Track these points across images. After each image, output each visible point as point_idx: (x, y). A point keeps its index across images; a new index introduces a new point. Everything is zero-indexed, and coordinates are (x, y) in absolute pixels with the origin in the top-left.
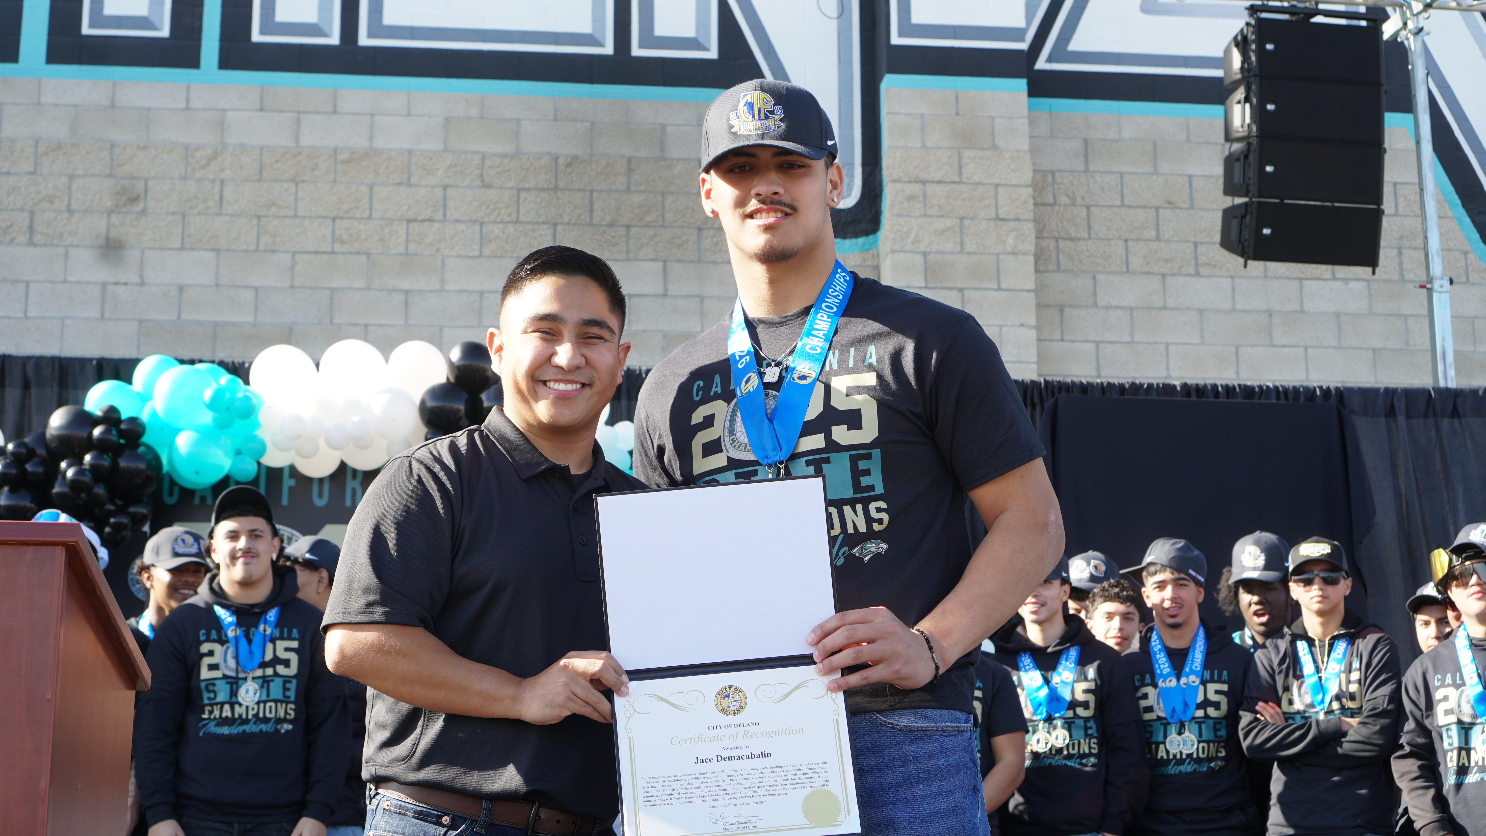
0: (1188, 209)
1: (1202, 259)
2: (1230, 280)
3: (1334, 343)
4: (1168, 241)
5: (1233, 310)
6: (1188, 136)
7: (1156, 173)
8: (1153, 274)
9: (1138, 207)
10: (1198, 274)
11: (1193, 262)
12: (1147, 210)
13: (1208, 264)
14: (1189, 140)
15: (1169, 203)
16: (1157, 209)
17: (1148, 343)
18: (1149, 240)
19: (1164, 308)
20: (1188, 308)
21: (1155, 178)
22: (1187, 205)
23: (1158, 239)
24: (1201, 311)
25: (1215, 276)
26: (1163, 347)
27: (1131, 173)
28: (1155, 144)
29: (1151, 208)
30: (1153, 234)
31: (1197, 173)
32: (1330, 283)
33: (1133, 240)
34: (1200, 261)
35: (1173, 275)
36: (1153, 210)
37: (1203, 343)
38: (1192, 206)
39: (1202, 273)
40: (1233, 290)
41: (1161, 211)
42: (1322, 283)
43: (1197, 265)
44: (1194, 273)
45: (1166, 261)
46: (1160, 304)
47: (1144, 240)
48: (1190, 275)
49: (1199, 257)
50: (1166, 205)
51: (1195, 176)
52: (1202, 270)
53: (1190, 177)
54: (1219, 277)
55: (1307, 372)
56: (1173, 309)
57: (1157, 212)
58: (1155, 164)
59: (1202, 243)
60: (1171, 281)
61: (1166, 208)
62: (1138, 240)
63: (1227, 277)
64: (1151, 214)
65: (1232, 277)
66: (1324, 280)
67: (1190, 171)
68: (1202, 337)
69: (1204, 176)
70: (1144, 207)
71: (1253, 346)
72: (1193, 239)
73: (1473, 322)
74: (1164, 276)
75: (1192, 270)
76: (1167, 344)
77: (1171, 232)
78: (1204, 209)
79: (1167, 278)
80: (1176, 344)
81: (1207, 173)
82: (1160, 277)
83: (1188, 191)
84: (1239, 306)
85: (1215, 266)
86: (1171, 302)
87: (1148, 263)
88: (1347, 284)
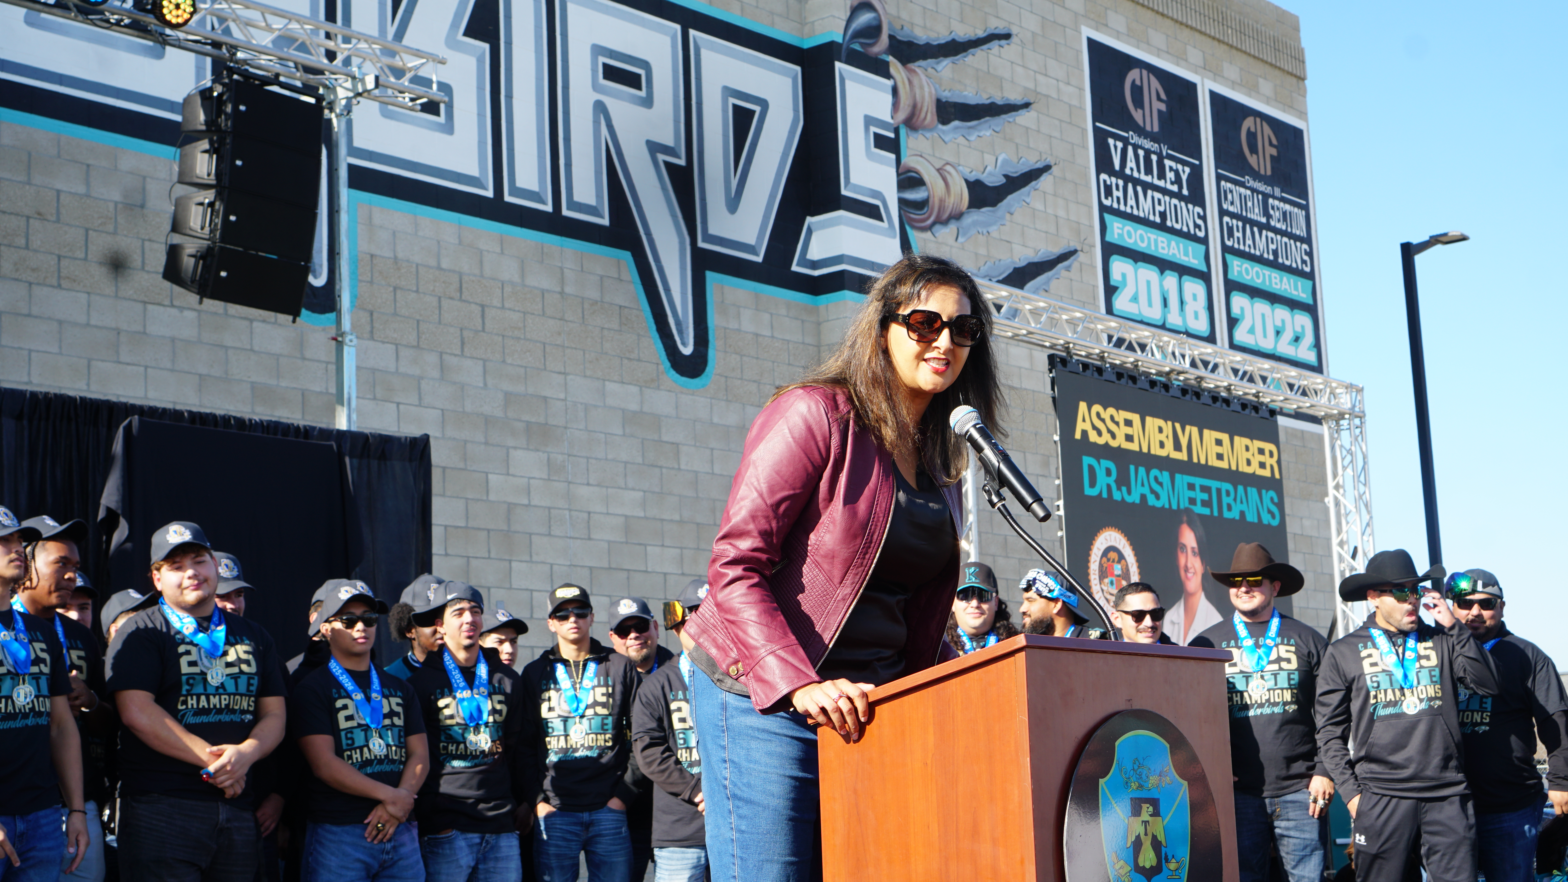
0: (54, 222)
1: (64, 273)
2: (86, 296)
3: (169, 365)
4: (36, 251)
5: (88, 325)
6: (59, 152)
7: (29, 183)
8: (21, 281)
9: (11, 213)
10: (59, 286)
11: (56, 275)
12: (19, 218)
13: (68, 278)
14: (59, 156)
15: (39, 214)
16: (28, 218)
17: (13, 348)
18: (19, 247)
19: (29, 315)
20: (50, 318)
21: (27, 187)
22: (54, 218)
23: (27, 247)
24: (60, 322)
25: (74, 291)
26: (26, 353)
27: (7, 180)
28: (30, 155)
29: (22, 216)
30: (23, 242)
31: (65, 189)
32: (168, 309)
33: (5, 245)
34: (62, 274)
35: (38, 284)
36: (24, 218)
37: (61, 354)
38: (58, 221)
39: (63, 286)
40: (89, 306)
41: (31, 221)
42: (162, 309)
43: (59, 277)
44: (56, 284)
45: (33, 270)
46: (25, 311)
47: (15, 247)
48: (53, 286)
49: (62, 270)
50: (36, 216)
51: (62, 191)
52: (64, 284)
53: (59, 192)
54: (77, 291)
55: (146, 391)
56: (36, 317)
57: (28, 221)
58: (29, 174)
59: (65, 257)
60: (36, 290)
61: (36, 218)
62: (9, 246)
63: (84, 292)
64: (23, 222)
65: (88, 293)
66: (164, 306)
67: (59, 186)
68: (60, 347)
69: (70, 193)
70: (17, 215)
71: (103, 361)
72: (57, 252)
73: (278, 359)
74: (30, 284)
75: (54, 282)
76: (30, 351)
77: (39, 243)
78: (68, 224)
79: (33, 286)
80: (38, 351)
81: (73, 191)
82: (27, 284)
83: (56, 205)
84: (93, 322)
85: (75, 281)
86: (35, 311)
87: (17, 270)
88: (182, 312)
